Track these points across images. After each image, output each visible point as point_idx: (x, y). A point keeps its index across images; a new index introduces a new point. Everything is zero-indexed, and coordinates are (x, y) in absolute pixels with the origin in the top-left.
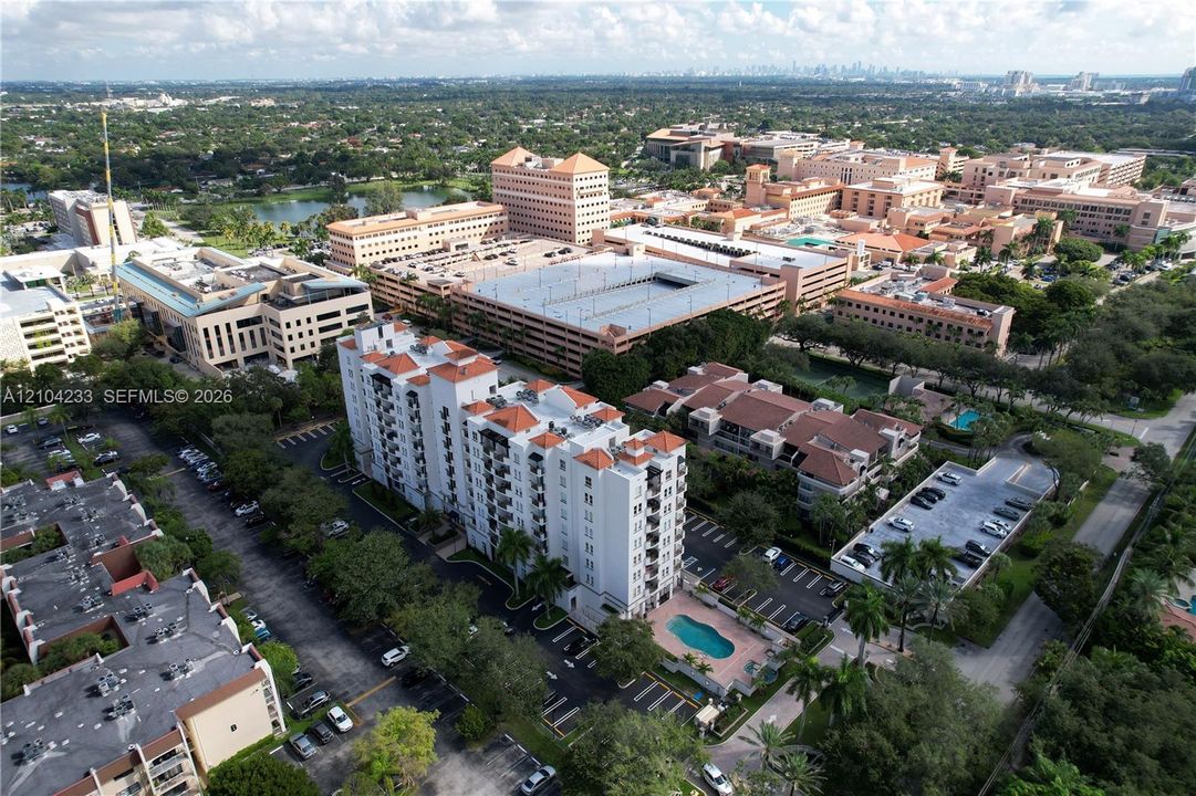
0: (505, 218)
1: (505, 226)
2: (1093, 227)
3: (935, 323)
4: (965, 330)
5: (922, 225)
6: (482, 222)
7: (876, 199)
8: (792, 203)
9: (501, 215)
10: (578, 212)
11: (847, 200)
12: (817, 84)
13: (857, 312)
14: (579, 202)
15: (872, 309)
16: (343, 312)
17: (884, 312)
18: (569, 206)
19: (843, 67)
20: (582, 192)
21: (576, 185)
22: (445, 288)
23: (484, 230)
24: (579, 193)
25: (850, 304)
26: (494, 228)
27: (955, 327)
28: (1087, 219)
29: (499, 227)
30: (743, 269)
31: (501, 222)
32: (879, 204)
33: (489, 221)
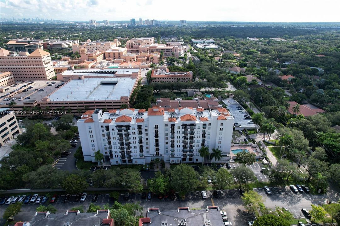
0: (12, 76)
1: (13, 79)
2: (166, 54)
3: (178, 78)
4: (186, 78)
5: (134, 59)
6: (5, 79)
7: (115, 54)
8: (97, 58)
9: (11, 75)
10: (46, 69)
11: (107, 55)
12: (27, 24)
13: (158, 80)
14: (45, 66)
15: (159, 79)
16: (7, 122)
17: (165, 79)
18: (42, 68)
19: (32, 19)
20: (45, 62)
21: (43, 60)
22: (35, 103)
23: (6, 82)
24: (44, 63)
25: (156, 79)
26: (10, 81)
27: (183, 78)
28: (167, 52)
29: (11, 80)
30: (117, 76)
31: (12, 78)
32: (117, 55)
33: (7, 78)
